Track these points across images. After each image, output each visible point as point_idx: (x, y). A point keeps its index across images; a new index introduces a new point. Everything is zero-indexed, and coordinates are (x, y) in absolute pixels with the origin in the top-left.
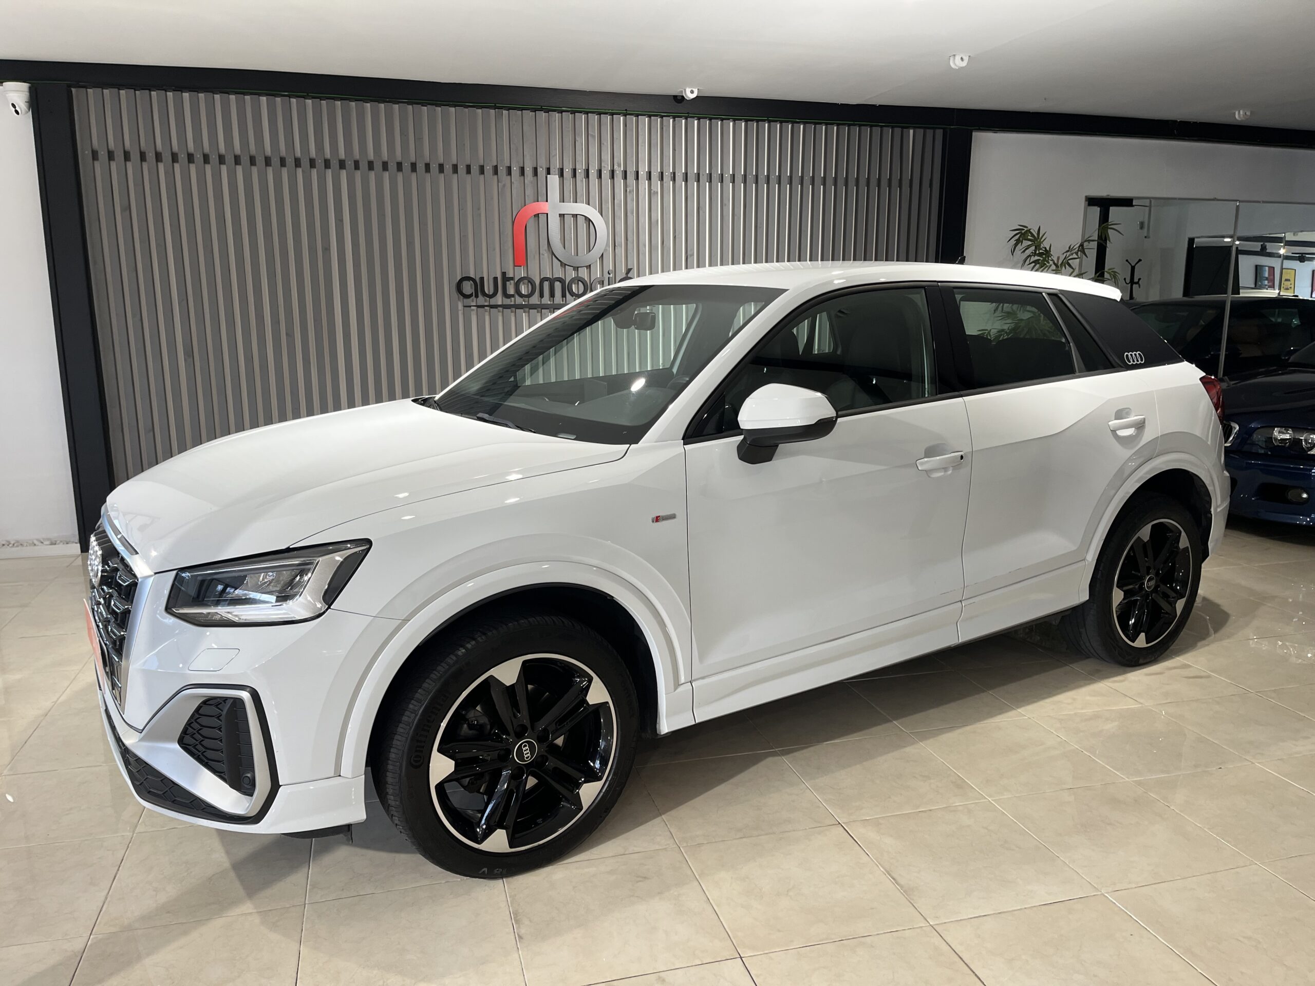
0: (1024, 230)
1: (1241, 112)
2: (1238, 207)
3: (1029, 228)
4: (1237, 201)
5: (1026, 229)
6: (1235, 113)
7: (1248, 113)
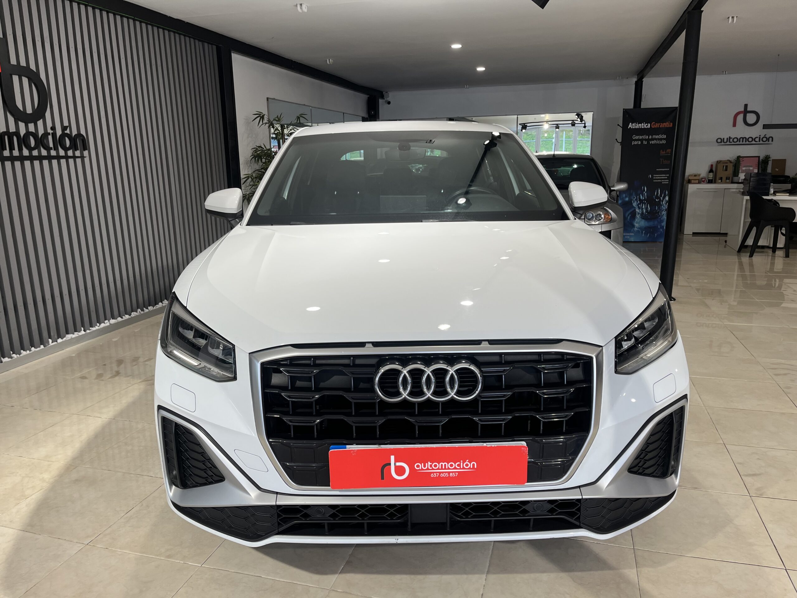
0: (261, 114)
1: (330, 60)
2: (311, 109)
3: (264, 113)
4: (310, 106)
5: (262, 114)
6: (327, 60)
7: (332, 61)
